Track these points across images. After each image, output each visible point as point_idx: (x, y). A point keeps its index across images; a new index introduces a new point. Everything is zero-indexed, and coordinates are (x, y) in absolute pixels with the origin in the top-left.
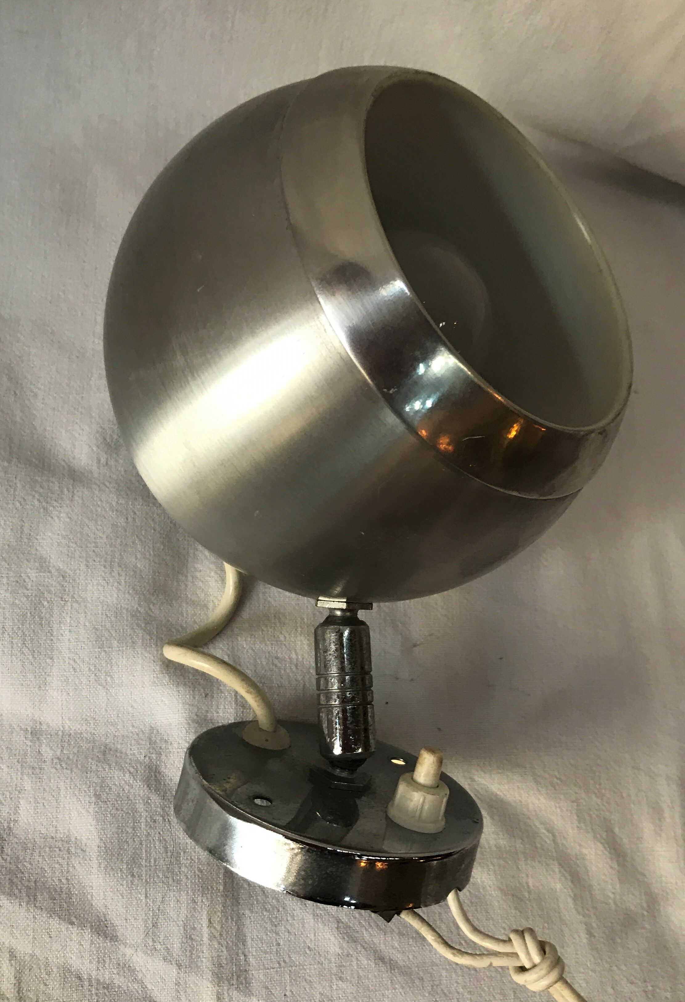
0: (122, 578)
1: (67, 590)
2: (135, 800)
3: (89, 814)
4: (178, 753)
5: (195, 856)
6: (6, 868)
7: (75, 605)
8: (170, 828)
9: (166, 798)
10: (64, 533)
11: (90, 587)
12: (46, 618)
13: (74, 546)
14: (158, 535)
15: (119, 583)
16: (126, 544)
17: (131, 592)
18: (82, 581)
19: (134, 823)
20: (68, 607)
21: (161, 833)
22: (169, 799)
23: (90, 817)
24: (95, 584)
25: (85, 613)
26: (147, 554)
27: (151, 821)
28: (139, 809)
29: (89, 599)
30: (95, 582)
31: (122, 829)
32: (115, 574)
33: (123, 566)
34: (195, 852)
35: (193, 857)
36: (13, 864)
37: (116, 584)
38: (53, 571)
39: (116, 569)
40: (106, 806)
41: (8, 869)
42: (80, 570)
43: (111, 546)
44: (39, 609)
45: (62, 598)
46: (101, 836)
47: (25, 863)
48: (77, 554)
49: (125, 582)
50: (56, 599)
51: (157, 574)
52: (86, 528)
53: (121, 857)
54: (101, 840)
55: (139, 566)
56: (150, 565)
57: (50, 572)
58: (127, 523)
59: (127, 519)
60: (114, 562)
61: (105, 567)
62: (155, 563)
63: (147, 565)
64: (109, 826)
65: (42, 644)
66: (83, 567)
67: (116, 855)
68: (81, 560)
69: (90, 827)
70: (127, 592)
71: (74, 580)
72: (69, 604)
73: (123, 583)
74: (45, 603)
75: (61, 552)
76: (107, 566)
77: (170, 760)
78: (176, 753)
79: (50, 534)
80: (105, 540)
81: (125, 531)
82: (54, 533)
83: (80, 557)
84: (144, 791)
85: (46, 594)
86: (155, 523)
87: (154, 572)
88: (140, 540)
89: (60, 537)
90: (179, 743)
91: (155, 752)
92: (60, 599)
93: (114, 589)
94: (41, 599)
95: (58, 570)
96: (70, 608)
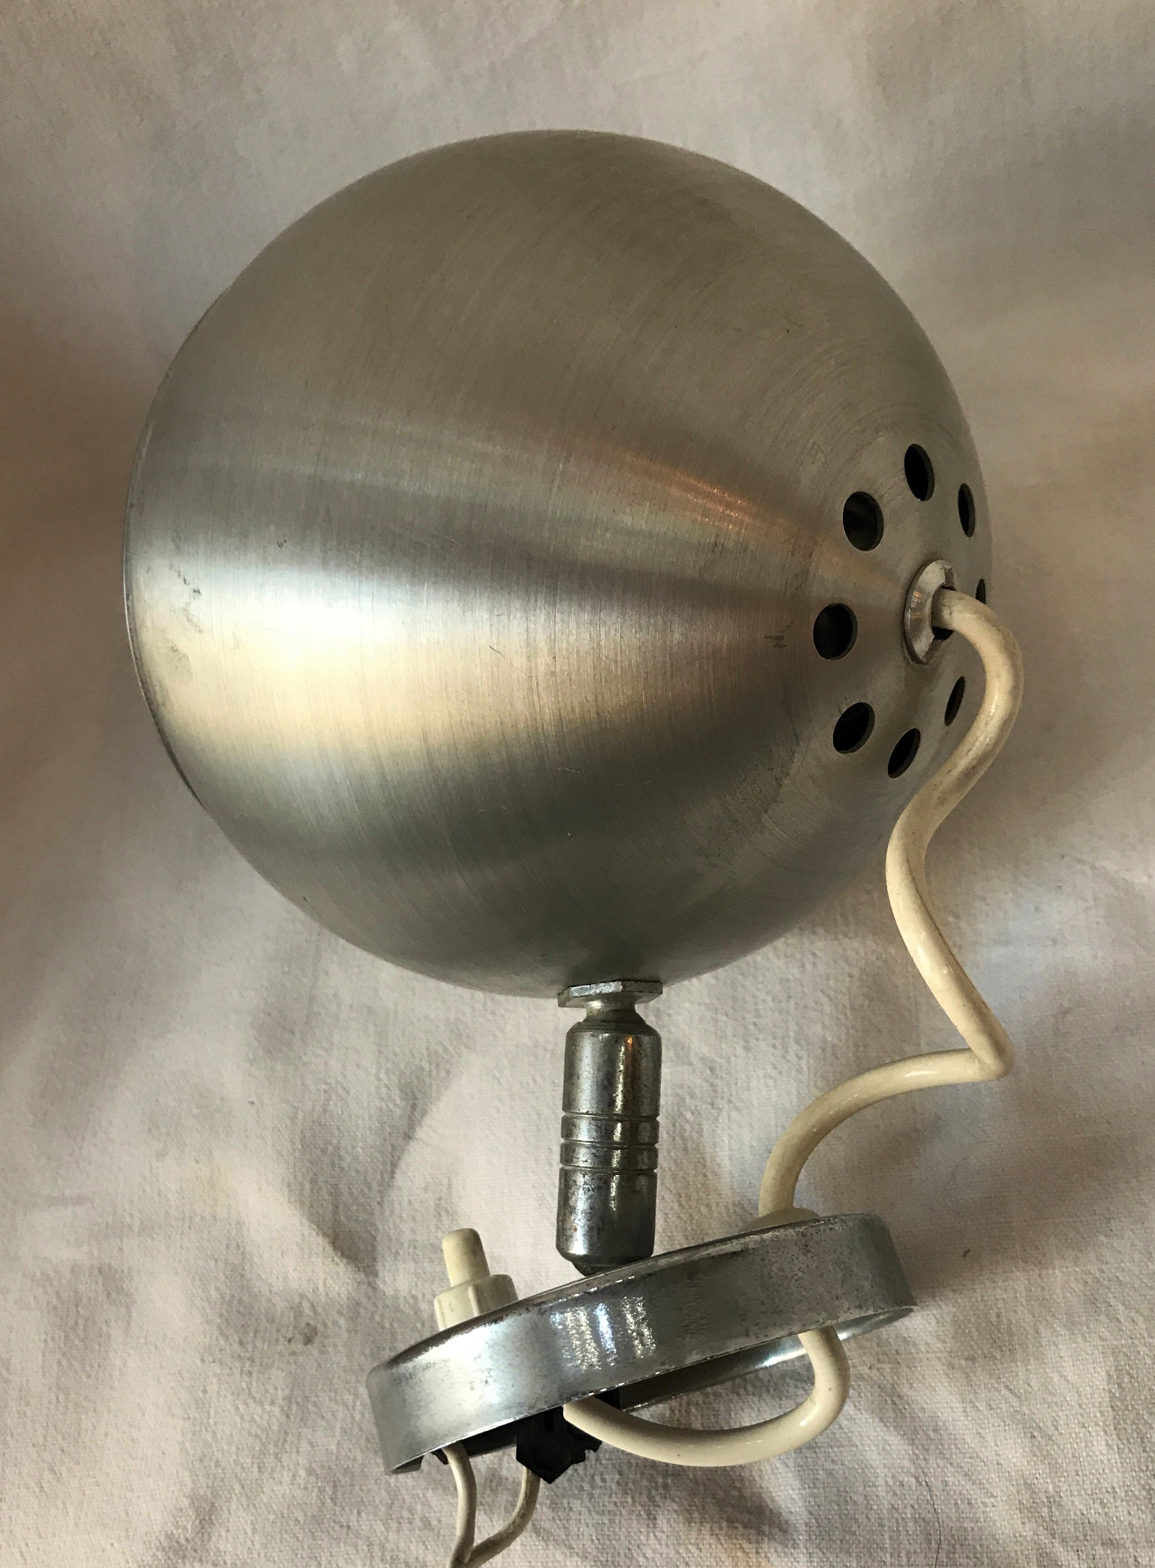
0: (804, 1063)
1: (720, 1091)
2: (863, 1445)
3: (787, 1470)
4: (928, 1359)
5: (981, 1553)
6: (661, 1554)
7: (734, 1114)
8: (932, 1499)
9: (916, 1441)
10: (707, 1001)
11: (754, 1083)
12: (692, 1139)
13: (724, 1018)
14: (858, 983)
15: (799, 1071)
16: (805, 1006)
17: (819, 1083)
18: (741, 1074)
19: (865, 1486)
20: (723, 1119)
21: (916, 1507)
22: (922, 1445)
23: (790, 1475)
24: (761, 1076)
25: (751, 1126)
26: (842, 1017)
27: (895, 1484)
28: (872, 1462)
29: (754, 1103)
30: (761, 1073)
31: (845, 1497)
32: (791, 1057)
33: (803, 1042)
34: (981, 1546)
35: (978, 1555)
36: (672, 1547)
37: (794, 1073)
38: (695, 1061)
39: (793, 1048)
40: (814, 1455)
41: (664, 1555)
42: (735, 1056)
43: (780, 1013)
44: (680, 1125)
45: (712, 1105)
46: (811, 1509)
47: (690, 1547)
48: (729, 1032)
49: (809, 1068)
50: (704, 1107)
51: (862, 1049)
52: (740, 988)
53: (847, 1546)
54: (811, 1513)
55: (830, 1039)
56: (848, 1033)
57: (690, 1064)
58: (803, 973)
59: (803, 966)
60: (789, 1037)
61: (774, 1046)
62: (857, 1031)
63: (843, 1038)
64: (822, 1491)
65: (691, 1183)
66: (740, 1051)
67: (838, 1542)
68: (736, 1039)
69: (791, 1492)
70: (812, 1083)
71: (729, 1073)
72: (725, 1114)
73: (805, 1069)
74: (689, 1115)
75: (706, 1030)
76: (777, 1044)
77: (917, 1374)
78: (925, 1361)
79: (687, 1005)
80: (770, 1003)
81: (802, 986)
82: (692, 1003)
83: (734, 1036)
84: (875, 1430)
85: (688, 1101)
86: (850, 965)
87: (856, 1045)
88: (828, 996)
89: (703, 1008)
90: (927, 1344)
91: (887, 1360)
92: (710, 1107)
93: (792, 1081)
94: (682, 1109)
95: (703, 1059)
96: (726, 1120)
